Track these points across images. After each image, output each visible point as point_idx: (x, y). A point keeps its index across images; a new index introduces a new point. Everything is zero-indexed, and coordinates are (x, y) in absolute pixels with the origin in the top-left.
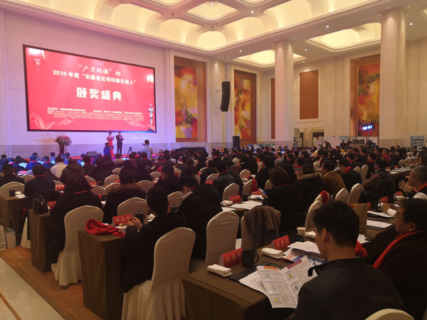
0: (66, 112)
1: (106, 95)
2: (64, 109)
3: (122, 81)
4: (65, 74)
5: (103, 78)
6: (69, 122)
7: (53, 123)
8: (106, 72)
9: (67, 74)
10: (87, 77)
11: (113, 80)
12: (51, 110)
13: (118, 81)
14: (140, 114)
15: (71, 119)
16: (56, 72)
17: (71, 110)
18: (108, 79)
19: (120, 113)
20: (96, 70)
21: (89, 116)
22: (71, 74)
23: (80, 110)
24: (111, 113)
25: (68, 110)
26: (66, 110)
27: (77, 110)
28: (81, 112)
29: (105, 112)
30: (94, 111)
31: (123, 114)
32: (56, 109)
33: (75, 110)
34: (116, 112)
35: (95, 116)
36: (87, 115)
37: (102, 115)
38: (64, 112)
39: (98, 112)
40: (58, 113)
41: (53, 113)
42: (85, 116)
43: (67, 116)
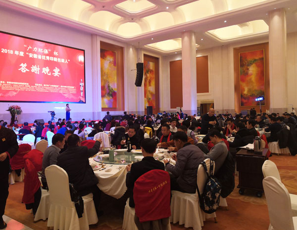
1: (46, 70)
2: (10, 83)
3: (59, 59)
4: (12, 52)
5: (44, 57)
7: (1, 95)
8: (46, 52)
9: (14, 52)
10: (31, 55)
11: (52, 59)
13: (55, 59)
14: (73, 87)
15: (16, 91)
16: (4, 51)
17: (16, 83)
18: (48, 58)
19: (57, 86)
20: (38, 50)
21: (32, 89)
22: (17, 53)
23: (24, 84)
24: (50, 86)
25: (14, 83)
26: (12, 83)
27: (22, 84)
28: (25, 85)
29: (44, 85)
30: (36, 85)
31: (59, 87)
32: (4, 82)
33: (20, 83)
34: (54, 86)
35: (36, 89)
36: (30, 88)
37: (43, 88)
38: (10, 85)
39: (39, 86)
40: (5, 86)
41: (1, 85)
42: (28, 89)
43: (13, 88)
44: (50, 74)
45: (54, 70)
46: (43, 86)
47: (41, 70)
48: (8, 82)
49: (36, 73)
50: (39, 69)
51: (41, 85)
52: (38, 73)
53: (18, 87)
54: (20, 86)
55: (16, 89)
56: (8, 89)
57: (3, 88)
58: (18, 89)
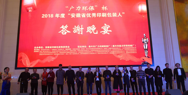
0: (51, 50)
1: (91, 29)
2: (48, 47)
3: (109, 15)
4: (52, 16)
5: (89, 15)
6: (53, 59)
7: (38, 61)
8: (92, 8)
9: (54, 15)
10: (73, 16)
11: (99, 15)
12: (37, 49)
13: (104, 15)
15: (54, 56)
16: (44, 16)
17: (55, 47)
18: (94, 15)
19: (107, 46)
20: (81, 8)
21: (73, 52)
23: (64, 47)
24: (97, 47)
25: (53, 47)
26: (51, 47)
27: (62, 47)
28: (65, 49)
29: (90, 46)
30: (79, 47)
31: (110, 47)
32: (42, 47)
33: (60, 47)
34: (103, 46)
35: (79, 51)
36: (71, 51)
37: (87, 50)
38: (49, 50)
39: (82, 48)
40: (43, 51)
41: (39, 51)
42: (69, 52)
43: (51, 53)
44: (97, 33)
45: (102, 28)
46: (88, 48)
47: (85, 30)
48: (46, 47)
49: (79, 33)
50: (82, 29)
51: (85, 47)
52: (82, 33)
53: (58, 51)
54: (59, 50)
55: (55, 53)
56: (46, 54)
57: (40, 54)
58: (57, 53)
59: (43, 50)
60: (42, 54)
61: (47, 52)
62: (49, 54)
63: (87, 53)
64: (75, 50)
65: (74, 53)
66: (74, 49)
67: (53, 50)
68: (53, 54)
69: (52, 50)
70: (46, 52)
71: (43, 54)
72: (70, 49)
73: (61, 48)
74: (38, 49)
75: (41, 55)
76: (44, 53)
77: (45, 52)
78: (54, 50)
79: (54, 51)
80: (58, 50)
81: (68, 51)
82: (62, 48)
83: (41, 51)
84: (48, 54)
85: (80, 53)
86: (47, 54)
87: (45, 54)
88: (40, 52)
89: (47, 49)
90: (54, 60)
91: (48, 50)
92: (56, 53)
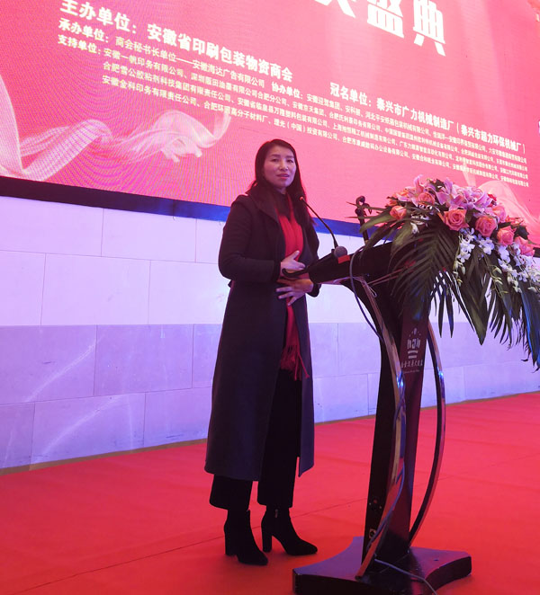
6: (198, 138)
7: (88, 132)
23: (264, 66)
25: (200, 46)
34: (430, 119)
35: (338, 122)
36: (301, 106)
37: (372, 122)
38: (173, 57)
39: (350, 103)
40: (132, 59)
41: (101, 45)
42: (289, 114)
43: (186, 87)
46: (375, 109)
48: (154, 32)
51: (363, 99)
53: (229, 86)
54: (238, 83)
55: (210, 100)
56: (153, 85)
57: (111, 74)
58: (225, 103)
59: (133, 52)
60: (120, 77)
61: (161, 74)
62: (175, 91)
63: (370, 141)
64: (319, 106)
65: (313, 126)
66: (315, 99)
67: (199, 72)
68: (202, 99)
69: (196, 64)
70: (153, 71)
71: (127, 78)
72: (297, 94)
73: (245, 71)
74: (95, 24)
75: (115, 82)
76: (140, 74)
77: (144, 69)
78: (204, 66)
79: (208, 81)
80: (227, 79)
81: (284, 101)
82: (252, 74)
83: (117, 55)
84: (168, 89)
85: (341, 134)
86: (160, 86)
87: (145, 83)
88: (112, 60)
89: (161, 45)
90: (203, 150)
91: (166, 62)
92: (217, 101)
